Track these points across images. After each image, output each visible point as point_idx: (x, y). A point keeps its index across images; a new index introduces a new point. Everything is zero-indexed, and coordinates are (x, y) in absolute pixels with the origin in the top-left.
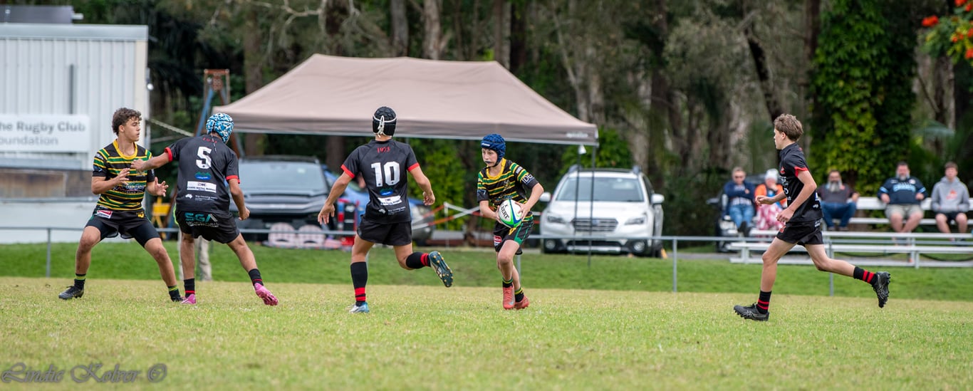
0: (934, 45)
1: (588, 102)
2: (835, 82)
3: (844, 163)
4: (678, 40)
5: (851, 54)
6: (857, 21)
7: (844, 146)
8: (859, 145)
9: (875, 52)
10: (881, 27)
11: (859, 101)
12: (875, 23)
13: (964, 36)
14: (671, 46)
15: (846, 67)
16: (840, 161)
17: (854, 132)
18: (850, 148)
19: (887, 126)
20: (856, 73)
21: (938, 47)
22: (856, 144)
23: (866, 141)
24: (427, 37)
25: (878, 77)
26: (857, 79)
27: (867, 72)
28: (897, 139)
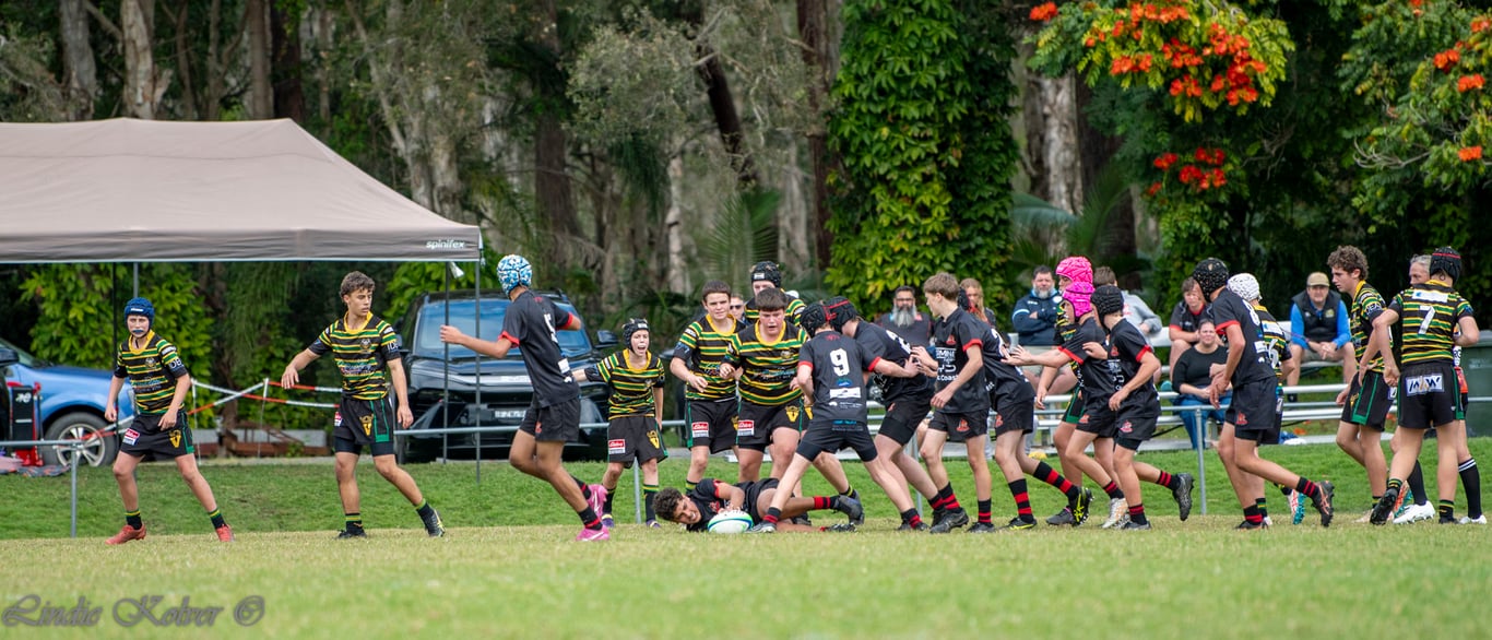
0: (1053, 54)
1: (432, 184)
2: (873, 129)
3: (897, 274)
4: (593, 66)
5: (902, 79)
6: (908, 17)
7: (896, 243)
8: (922, 242)
9: (942, 73)
10: (952, 27)
11: (919, 162)
12: (941, 20)
13: (1105, 35)
14: (581, 78)
15: (892, 101)
16: (890, 271)
17: (910, 217)
18: (906, 247)
19: (970, 204)
20: (912, 111)
21: (1061, 57)
22: (916, 238)
23: (933, 233)
24: (130, 79)
25: (950, 119)
26: (913, 122)
27: (930, 109)
28: (988, 227)
